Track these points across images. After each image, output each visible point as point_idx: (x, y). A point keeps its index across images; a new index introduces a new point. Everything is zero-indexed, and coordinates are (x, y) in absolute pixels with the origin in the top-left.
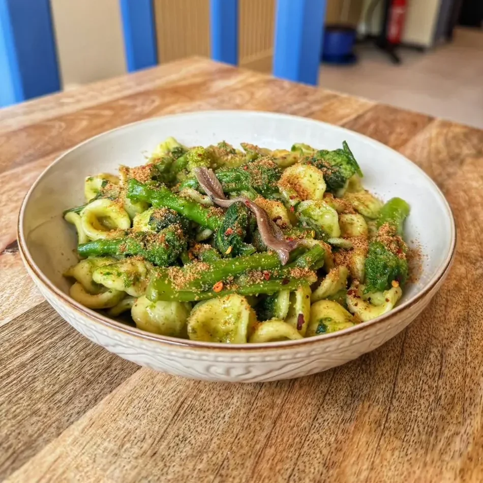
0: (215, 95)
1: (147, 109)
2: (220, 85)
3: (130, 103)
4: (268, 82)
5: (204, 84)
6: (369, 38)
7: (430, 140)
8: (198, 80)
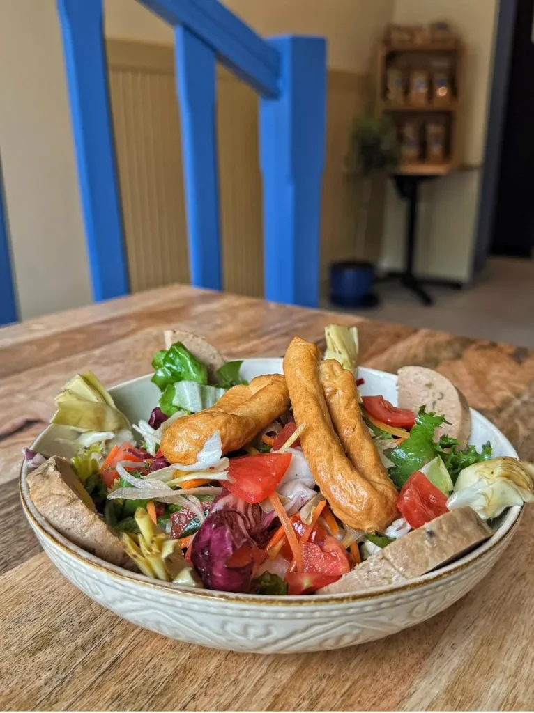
0: (194, 318)
1: (122, 331)
2: (201, 308)
3: (104, 327)
4: (251, 305)
5: (183, 308)
6: (392, 275)
7: (410, 348)
8: (178, 305)
